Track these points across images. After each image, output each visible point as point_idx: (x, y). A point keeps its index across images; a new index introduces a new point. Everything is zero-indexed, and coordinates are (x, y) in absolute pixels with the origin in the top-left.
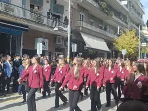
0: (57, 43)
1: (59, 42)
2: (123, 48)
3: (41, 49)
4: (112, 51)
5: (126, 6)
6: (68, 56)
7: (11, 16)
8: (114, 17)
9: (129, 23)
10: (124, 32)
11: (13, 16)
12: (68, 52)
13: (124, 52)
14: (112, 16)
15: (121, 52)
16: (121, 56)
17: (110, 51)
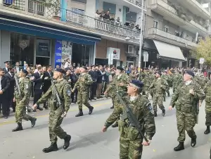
0: (129, 52)
1: (131, 51)
2: (200, 56)
3: (112, 59)
4: (189, 59)
5: (207, 9)
6: (139, 66)
7: (84, 27)
8: (192, 22)
10: (203, 38)
11: (87, 27)
12: (140, 62)
13: (202, 61)
14: (190, 20)
15: (199, 61)
16: (199, 66)
17: (186, 60)
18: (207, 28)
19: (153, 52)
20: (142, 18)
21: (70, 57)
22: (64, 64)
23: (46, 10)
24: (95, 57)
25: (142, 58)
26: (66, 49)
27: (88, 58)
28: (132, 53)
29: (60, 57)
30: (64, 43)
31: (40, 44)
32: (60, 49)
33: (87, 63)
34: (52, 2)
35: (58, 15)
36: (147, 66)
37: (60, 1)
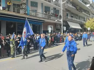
1: (58, 26)
2: (88, 27)
3: (50, 30)
4: (83, 29)
5: (89, 7)
6: (62, 32)
7: (37, 17)
8: (83, 13)
9: (91, 15)
10: (89, 19)
11: (39, 17)
12: (62, 31)
13: (89, 29)
15: (87, 29)
16: (88, 31)
19: (67, 26)
20: (62, 12)
23: (21, 11)
24: (42, 30)
25: (63, 29)
31: (19, 25)
34: (23, 8)
35: (26, 13)
37: (27, 7)
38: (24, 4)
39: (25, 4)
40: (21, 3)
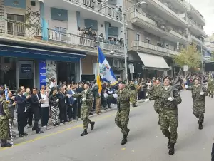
0: (115, 66)
1: (116, 64)
2: (184, 64)
4: (173, 68)
5: (184, 18)
7: (67, 44)
8: (172, 32)
9: (189, 36)
11: (70, 45)
12: (126, 75)
13: (186, 68)
14: (169, 31)
15: (182, 69)
16: (183, 73)
17: (170, 68)
18: (186, 37)
19: (138, 63)
20: (124, 32)
21: (55, 76)
22: (49, 83)
23: (27, 31)
24: (81, 74)
25: (129, 70)
26: (50, 68)
27: (74, 75)
28: (118, 66)
29: (45, 77)
30: (48, 62)
31: (23, 65)
32: (44, 68)
33: (74, 80)
34: (33, 23)
35: (40, 35)
36: (134, 78)
37: (41, 21)
38: (34, 13)
39: (38, 15)
40: (27, 13)
